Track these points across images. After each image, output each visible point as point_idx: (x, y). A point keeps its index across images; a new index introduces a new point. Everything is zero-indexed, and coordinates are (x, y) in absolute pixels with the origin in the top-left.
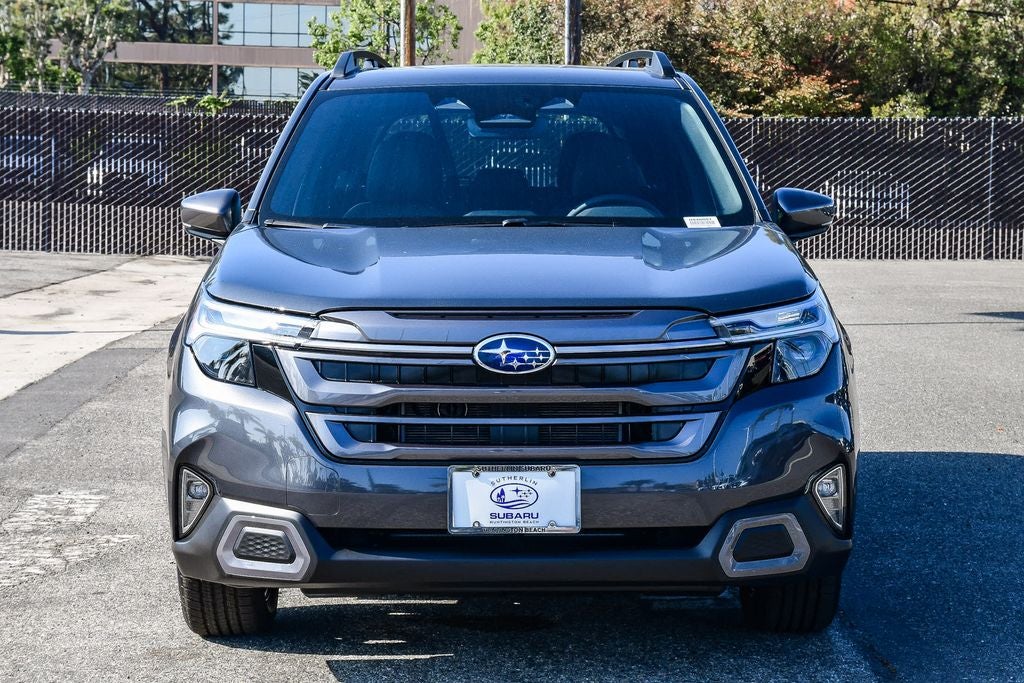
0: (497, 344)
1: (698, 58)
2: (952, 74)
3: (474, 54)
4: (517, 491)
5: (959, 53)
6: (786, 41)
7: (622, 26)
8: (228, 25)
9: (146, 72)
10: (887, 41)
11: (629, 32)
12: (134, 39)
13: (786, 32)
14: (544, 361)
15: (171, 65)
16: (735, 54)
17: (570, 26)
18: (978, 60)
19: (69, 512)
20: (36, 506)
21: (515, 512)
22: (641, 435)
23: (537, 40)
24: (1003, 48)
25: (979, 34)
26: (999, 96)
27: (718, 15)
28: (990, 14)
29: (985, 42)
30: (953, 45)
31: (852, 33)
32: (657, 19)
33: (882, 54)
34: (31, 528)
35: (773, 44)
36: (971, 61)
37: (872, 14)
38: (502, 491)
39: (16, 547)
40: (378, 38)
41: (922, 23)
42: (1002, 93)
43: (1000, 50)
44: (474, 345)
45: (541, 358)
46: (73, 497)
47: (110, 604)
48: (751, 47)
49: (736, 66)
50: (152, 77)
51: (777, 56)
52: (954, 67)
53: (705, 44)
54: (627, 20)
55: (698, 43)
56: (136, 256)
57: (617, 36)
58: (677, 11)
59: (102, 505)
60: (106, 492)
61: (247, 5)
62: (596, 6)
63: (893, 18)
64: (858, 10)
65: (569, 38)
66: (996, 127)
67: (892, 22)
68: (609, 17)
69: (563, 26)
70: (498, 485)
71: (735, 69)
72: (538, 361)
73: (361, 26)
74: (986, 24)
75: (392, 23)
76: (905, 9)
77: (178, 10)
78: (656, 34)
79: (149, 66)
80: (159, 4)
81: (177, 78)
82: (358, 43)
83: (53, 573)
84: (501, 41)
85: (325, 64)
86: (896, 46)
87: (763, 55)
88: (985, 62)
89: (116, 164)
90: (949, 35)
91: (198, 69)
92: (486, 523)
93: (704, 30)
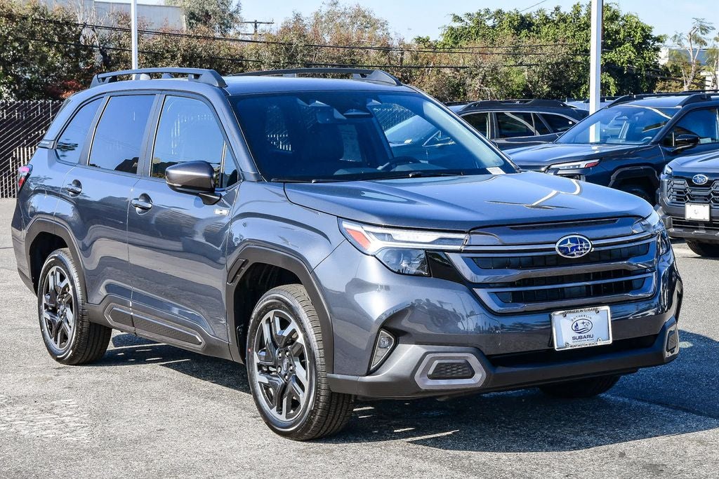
0: (565, 242)
4: (583, 323)
14: (587, 249)
21: (583, 335)
22: (629, 287)
38: (577, 324)
44: (555, 243)
45: (586, 248)
70: (574, 320)
72: (584, 249)
92: (571, 342)
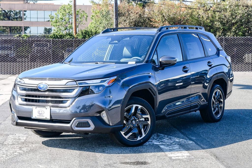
1: (147, 23)
2: (210, 26)
3: (90, 23)
5: (211, 21)
6: (169, 18)
7: (128, 15)
8: (26, 16)
9: (5, 28)
10: (193, 18)
11: (130, 17)
12: (3, 20)
13: (169, 16)
15: (11, 26)
16: (156, 22)
17: (115, 15)
18: (216, 23)
19: (19, 139)
20: (11, 138)
23: (106, 19)
24: (222, 19)
25: (216, 16)
26: (221, 31)
27: (152, 13)
28: (218, 11)
29: (217, 18)
30: (209, 19)
31: (185, 16)
32: (137, 13)
33: (192, 21)
34: (12, 143)
35: (165, 19)
36: (214, 23)
37: (190, 12)
39: (10, 148)
40: (67, 19)
41: (202, 13)
42: (222, 31)
43: (221, 20)
46: (19, 135)
47: (38, 161)
48: (160, 20)
49: (157, 25)
50: (7, 30)
51: (167, 22)
52: (210, 24)
53: (149, 19)
54: (129, 14)
55: (147, 19)
56: (11, 75)
57: (127, 18)
58: (142, 11)
59: (27, 137)
60: (27, 134)
61: (31, 11)
62: (122, 10)
63: (195, 12)
64: (186, 11)
65: (115, 18)
66: (225, 39)
67: (195, 14)
68: (125, 13)
69: (113, 15)
71: (157, 26)
73: (63, 16)
74: (217, 14)
75: (70, 15)
76: (197, 10)
77: (13, 13)
78: (137, 17)
79: (6, 27)
80: (8, 11)
81: (13, 30)
82: (62, 20)
83: (21, 154)
84: (97, 20)
85: (54, 26)
86: (196, 19)
87: (163, 22)
88: (218, 23)
89: (6, 52)
90: (208, 17)
91: (18, 27)
93: (148, 16)
